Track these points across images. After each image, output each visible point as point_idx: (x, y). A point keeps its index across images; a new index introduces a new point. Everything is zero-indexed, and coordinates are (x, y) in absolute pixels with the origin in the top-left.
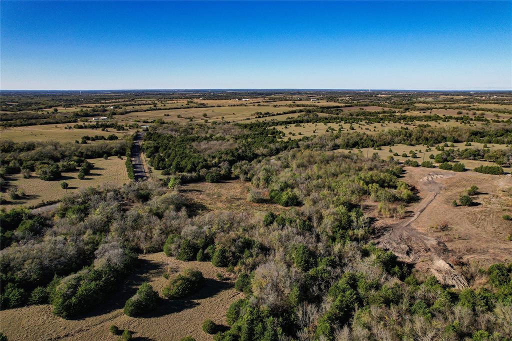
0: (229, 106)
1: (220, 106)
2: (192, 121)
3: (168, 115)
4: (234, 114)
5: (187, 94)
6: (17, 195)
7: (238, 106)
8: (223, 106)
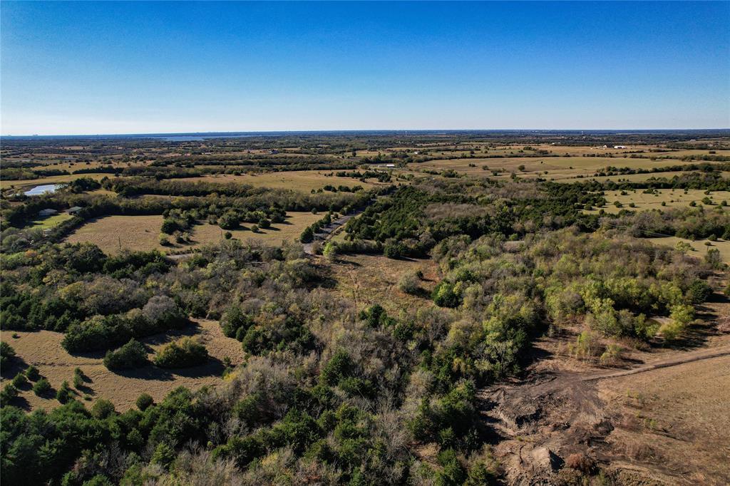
0: (584, 156)
1: (569, 156)
2: (496, 175)
3: (474, 166)
4: (571, 168)
5: (544, 136)
6: (182, 239)
7: (598, 156)
8: (574, 156)
